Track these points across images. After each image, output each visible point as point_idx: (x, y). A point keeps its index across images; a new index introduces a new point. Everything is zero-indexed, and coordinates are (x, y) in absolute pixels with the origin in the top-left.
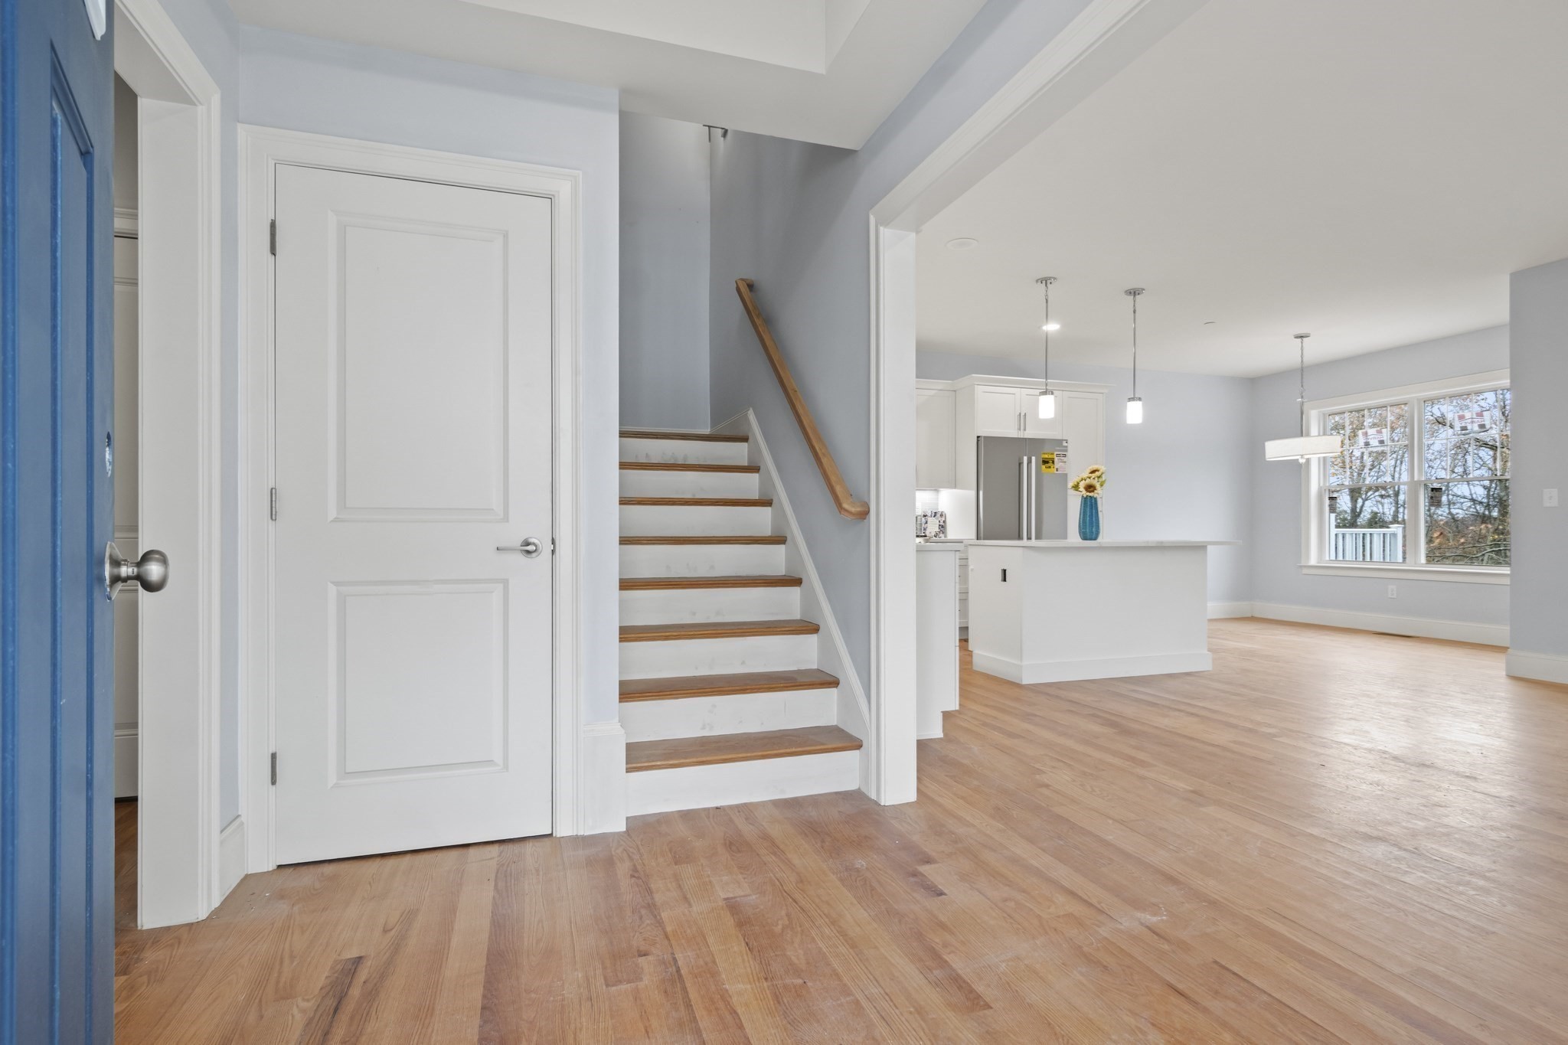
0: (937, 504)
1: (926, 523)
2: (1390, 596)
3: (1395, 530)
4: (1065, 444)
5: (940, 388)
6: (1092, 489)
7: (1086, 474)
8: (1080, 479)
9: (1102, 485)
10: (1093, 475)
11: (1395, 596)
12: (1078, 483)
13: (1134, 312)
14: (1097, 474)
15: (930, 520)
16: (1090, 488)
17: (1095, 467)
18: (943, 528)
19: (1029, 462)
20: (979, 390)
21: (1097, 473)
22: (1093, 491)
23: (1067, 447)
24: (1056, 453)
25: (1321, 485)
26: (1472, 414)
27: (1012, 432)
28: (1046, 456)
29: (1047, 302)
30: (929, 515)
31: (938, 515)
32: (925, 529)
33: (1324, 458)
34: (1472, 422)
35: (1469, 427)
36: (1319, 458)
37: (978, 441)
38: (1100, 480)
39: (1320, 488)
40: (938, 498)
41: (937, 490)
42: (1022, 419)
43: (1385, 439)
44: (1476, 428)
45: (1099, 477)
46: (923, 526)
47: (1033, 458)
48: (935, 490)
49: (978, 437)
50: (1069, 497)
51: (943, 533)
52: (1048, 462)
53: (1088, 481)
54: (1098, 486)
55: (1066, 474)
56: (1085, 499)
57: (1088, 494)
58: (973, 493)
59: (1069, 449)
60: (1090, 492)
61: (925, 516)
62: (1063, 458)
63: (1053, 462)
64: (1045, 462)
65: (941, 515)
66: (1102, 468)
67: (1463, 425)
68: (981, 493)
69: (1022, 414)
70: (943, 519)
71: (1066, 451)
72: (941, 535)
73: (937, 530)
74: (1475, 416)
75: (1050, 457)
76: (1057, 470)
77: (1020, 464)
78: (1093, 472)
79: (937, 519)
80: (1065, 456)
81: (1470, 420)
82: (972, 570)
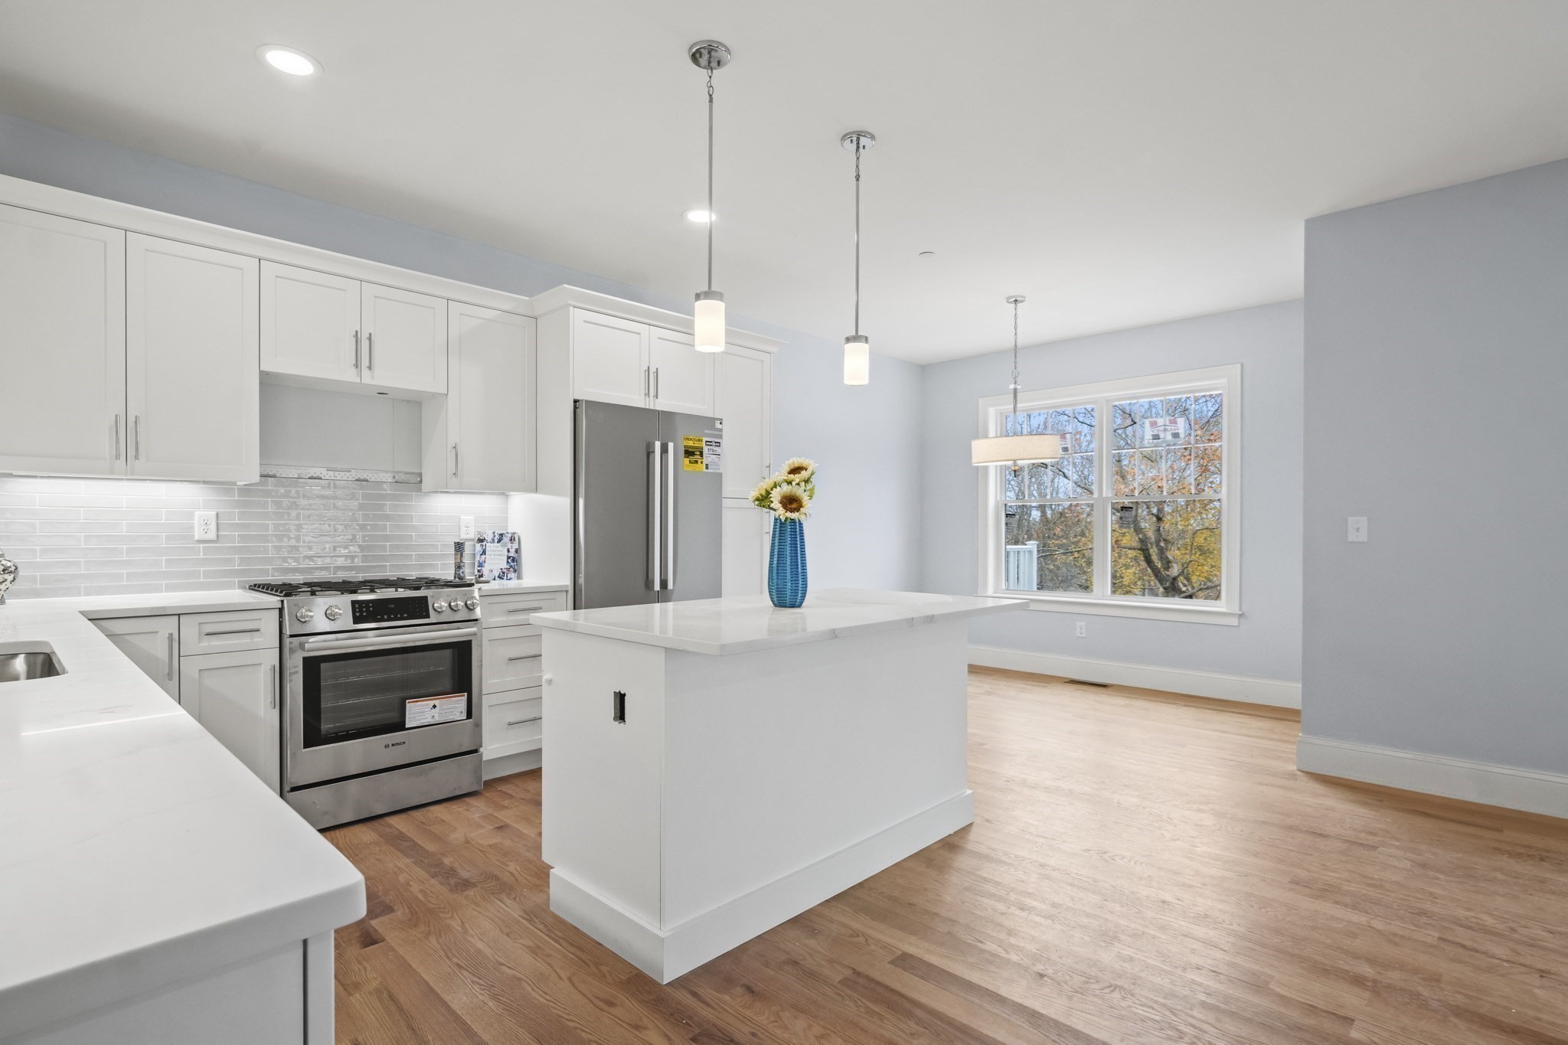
0: (506, 519)
1: (484, 552)
2: (1078, 635)
3: (1030, 547)
4: (718, 426)
5: (506, 307)
6: (794, 506)
7: (781, 474)
8: (772, 484)
9: (811, 497)
10: (797, 478)
11: (1084, 635)
12: (768, 493)
13: (858, 178)
14: (804, 474)
15: (490, 547)
16: (792, 502)
17: (797, 461)
18: (514, 563)
19: (664, 450)
20: (577, 316)
21: (803, 472)
22: (797, 510)
23: (721, 430)
24: (705, 439)
25: (998, 498)
26: (1165, 421)
27: (637, 400)
28: (691, 443)
29: (711, 101)
30: (489, 537)
31: (506, 539)
32: (481, 565)
33: (1001, 466)
34: (1165, 430)
35: (1162, 436)
36: (996, 466)
37: (575, 408)
38: (809, 486)
39: (997, 503)
40: (507, 508)
41: (504, 495)
42: (651, 379)
43: (1069, 446)
44: (1169, 437)
45: (807, 481)
46: (478, 558)
47: (671, 446)
48: (503, 494)
49: (576, 401)
50: (724, 512)
51: (515, 571)
52: (692, 454)
53: (786, 489)
54: (805, 498)
55: (721, 474)
56: (780, 526)
57: (789, 515)
58: (567, 502)
59: (725, 434)
60: (792, 511)
61: (481, 541)
62: (715, 448)
63: (701, 454)
64: (689, 453)
65: (512, 539)
66: (812, 465)
67: (1155, 433)
68: (581, 502)
69: (653, 370)
70: (516, 546)
71: (721, 437)
72: (512, 575)
73: (504, 565)
74: (1168, 424)
75: (697, 444)
76: (707, 468)
77: (649, 453)
78: (796, 470)
79: (505, 545)
80: (718, 444)
81: (1162, 428)
82: (550, 682)
